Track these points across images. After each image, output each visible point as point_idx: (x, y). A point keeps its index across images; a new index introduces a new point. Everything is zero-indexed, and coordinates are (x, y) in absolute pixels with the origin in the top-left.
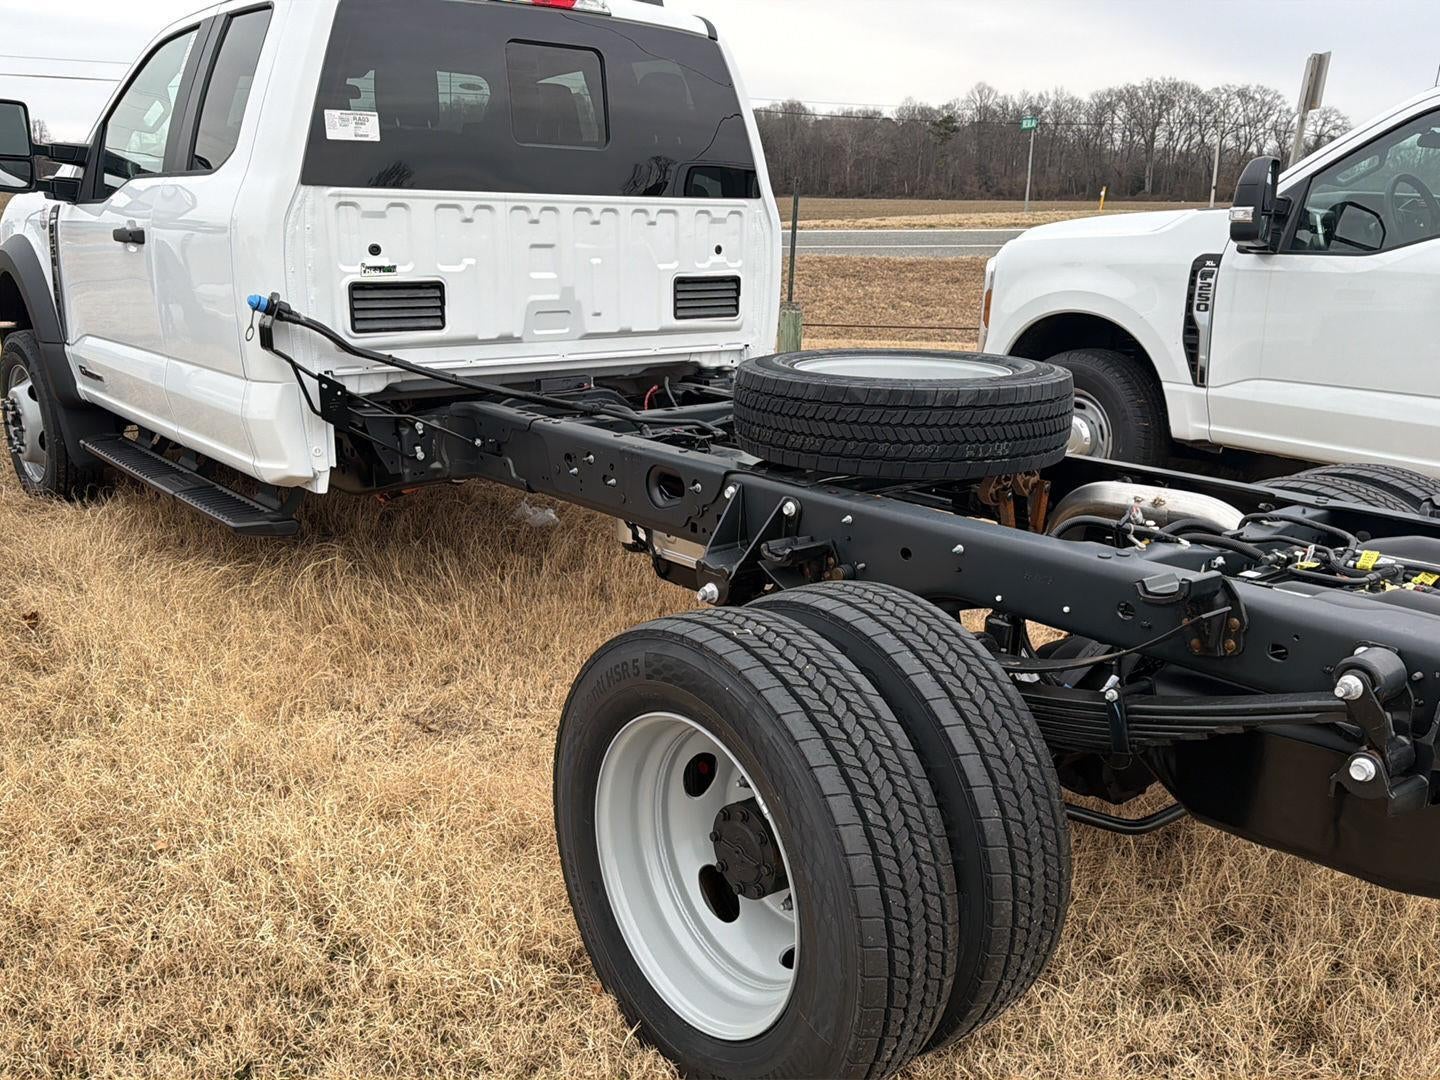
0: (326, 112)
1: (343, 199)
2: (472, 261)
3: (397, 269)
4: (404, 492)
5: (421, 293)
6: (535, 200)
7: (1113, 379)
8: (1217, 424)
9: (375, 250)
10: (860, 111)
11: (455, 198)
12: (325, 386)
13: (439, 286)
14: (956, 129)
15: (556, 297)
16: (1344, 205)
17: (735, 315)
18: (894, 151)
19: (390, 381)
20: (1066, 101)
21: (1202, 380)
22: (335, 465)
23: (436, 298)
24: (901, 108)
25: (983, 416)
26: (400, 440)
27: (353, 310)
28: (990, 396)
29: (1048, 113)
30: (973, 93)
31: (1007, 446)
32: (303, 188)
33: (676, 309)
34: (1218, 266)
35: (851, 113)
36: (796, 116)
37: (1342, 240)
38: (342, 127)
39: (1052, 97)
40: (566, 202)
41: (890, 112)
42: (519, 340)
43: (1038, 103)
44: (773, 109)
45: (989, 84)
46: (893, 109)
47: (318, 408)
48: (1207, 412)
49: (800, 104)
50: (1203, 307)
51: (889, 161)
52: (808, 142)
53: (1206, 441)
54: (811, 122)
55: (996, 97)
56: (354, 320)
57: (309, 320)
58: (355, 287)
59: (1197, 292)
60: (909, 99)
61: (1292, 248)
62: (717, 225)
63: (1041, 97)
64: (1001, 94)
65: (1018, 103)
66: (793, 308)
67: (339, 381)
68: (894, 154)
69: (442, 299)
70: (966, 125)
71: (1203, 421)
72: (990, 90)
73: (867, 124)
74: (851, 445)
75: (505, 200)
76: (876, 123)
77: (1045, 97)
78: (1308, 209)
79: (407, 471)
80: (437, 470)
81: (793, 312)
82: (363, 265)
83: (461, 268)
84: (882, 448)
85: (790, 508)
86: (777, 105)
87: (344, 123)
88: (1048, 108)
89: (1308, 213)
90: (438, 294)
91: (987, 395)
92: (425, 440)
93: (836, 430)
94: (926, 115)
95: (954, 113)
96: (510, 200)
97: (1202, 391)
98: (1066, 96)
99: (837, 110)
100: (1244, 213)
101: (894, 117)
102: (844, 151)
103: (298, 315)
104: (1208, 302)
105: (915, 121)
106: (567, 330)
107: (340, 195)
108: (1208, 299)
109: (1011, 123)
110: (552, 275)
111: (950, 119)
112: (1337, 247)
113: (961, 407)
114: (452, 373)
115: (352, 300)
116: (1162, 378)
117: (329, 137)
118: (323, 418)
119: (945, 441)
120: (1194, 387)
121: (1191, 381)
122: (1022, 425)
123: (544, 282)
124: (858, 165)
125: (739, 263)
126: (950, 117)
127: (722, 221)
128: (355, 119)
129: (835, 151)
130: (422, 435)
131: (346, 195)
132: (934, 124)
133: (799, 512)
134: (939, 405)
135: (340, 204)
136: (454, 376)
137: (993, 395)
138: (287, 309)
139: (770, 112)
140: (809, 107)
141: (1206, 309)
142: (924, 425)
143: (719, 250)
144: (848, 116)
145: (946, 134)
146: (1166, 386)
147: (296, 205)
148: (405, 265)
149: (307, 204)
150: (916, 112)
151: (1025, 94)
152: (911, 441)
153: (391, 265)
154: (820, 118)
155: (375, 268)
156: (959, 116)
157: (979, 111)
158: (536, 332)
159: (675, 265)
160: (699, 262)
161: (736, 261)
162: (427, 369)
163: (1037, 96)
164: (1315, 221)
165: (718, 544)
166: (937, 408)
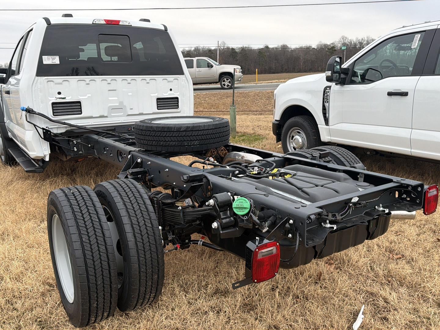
0: (43, 57)
1: (49, 80)
2: (90, 95)
3: (66, 98)
4: (79, 160)
5: (74, 105)
6: (109, 78)
7: (306, 124)
8: (333, 137)
9: (59, 93)
10: (305, 46)
11: (83, 78)
12: (44, 131)
13: (79, 102)
14: (335, 50)
15: (118, 104)
16: (368, 70)
17: (178, 108)
18: (316, 58)
19: (67, 129)
20: (370, 40)
21: (328, 124)
22: (50, 153)
23: (79, 106)
24: (318, 45)
25: (189, 134)
26: (70, 145)
27: (53, 110)
28: (191, 128)
29: (365, 44)
30: (340, 39)
31: (198, 142)
32: (37, 77)
33: (158, 107)
34: (330, 89)
35: (302, 47)
36: (285, 49)
37: (368, 80)
38: (48, 60)
39: (366, 39)
40: (119, 78)
41: (314, 46)
42: (106, 117)
43: (362, 41)
44: (278, 47)
45: (345, 36)
46: (315, 45)
47: (43, 137)
48: (330, 133)
49: (286, 45)
50: (327, 102)
51: (314, 61)
52: (289, 56)
53: (330, 142)
54: (290, 50)
55: (348, 40)
56: (53, 113)
57: (39, 113)
58: (53, 104)
59: (325, 97)
60: (321, 42)
61: (350, 83)
62: (170, 83)
63: (362, 39)
64: (349, 39)
65: (354, 41)
66: (234, 107)
67: (50, 130)
68: (316, 59)
69: (81, 106)
70: (339, 49)
71: (329, 136)
72: (346, 38)
73: (307, 50)
74: (154, 142)
75: (99, 78)
76: (310, 50)
77: (364, 39)
78: (355, 70)
79: (72, 154)
80: (81, 154)
81: (233, 107)
82: (56, 97)
83: (86, 97)
84: (162, 143)
85: (139, 160)
86: (279, 46)
87: (48, 59)
88: (365, 43)
89: (356, 72)
90: (79, 105)
91: (190, 127)
92: (77, 145)
93: (150, 138)
94: (326, 46)
95: (335, 45)
96: (101, 78)
97: (328, 127)
98: (370, 39)
99: (298, 47)
100: (329, 73)
101: (316, 48)
102: (300, 59)
103: (35, 112)
104: (328, 100)
105: (322, 48)
106: (122, 114)
107: (48, 79)
108: (328, 99)
109: (353, 47)
110: (116, 98)
111: (333, 47)
112: (367, 82)
113: (182, 131)
114: (85, 126)
115: (53, 107)
116: (318, 124)
117: (44, 63)
118: (44, 140)
119: (178, 141)
120: (326, 126)
121: (325, 124)
122: (207, 136)
123: (114, 101)
124: (304, 62)
125: (178, 94)
126: (333, 46)
127: (172, 81)
128: (52, 58)
129: (297, 59)
130: (76, 144)
131: (50, 79)
132: (328, 49)
133: (142, 162)
134: (176, 131)
135: (48, 81)
136: (85, 127)
137: (192, 128)
138: (32, 110)
139: (277, 48)
140: (289, 46)
141: (327, 103)
142: (172, 136)
143: (171, 90)
144: (301, 48)
145: (332, 52)
146: (319, 126)
147: (35, 82)
148: (69, 97)
149: (38, 81)
150: (323, 46)
151: (357, 38)
152: (169, 141)
153: (64, 97)
154: (293, 49)
155: (59, 98)
156: (336, 46)
157: (343, 44)
158: (112, 114)
159: (156, 95)
160: (165, 93)
161: (177, 93)
162: (76, 125)
163: (361, 39)
164: (358, 74)
165: (123, 171)
166: (175, 131)
